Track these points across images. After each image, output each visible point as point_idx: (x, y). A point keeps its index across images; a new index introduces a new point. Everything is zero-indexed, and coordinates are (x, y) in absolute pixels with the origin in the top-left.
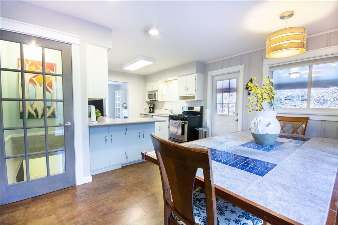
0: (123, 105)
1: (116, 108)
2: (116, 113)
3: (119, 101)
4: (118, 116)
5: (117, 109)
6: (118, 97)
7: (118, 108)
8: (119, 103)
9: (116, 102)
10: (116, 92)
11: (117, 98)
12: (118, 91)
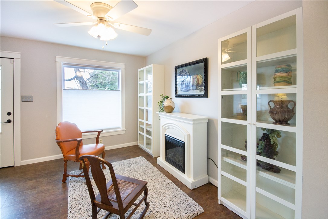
0: (162, 102)
1: (139, 107)
2: (139, 120)
3: (147, 92)
4: (144, 127)
5: (142, 110)
6: (144, 82)
7: (145, 108)
8: (147, 97)
9: (139, 95)
10: (139, 70)
11: (142, 84)
12: (144, 69)
